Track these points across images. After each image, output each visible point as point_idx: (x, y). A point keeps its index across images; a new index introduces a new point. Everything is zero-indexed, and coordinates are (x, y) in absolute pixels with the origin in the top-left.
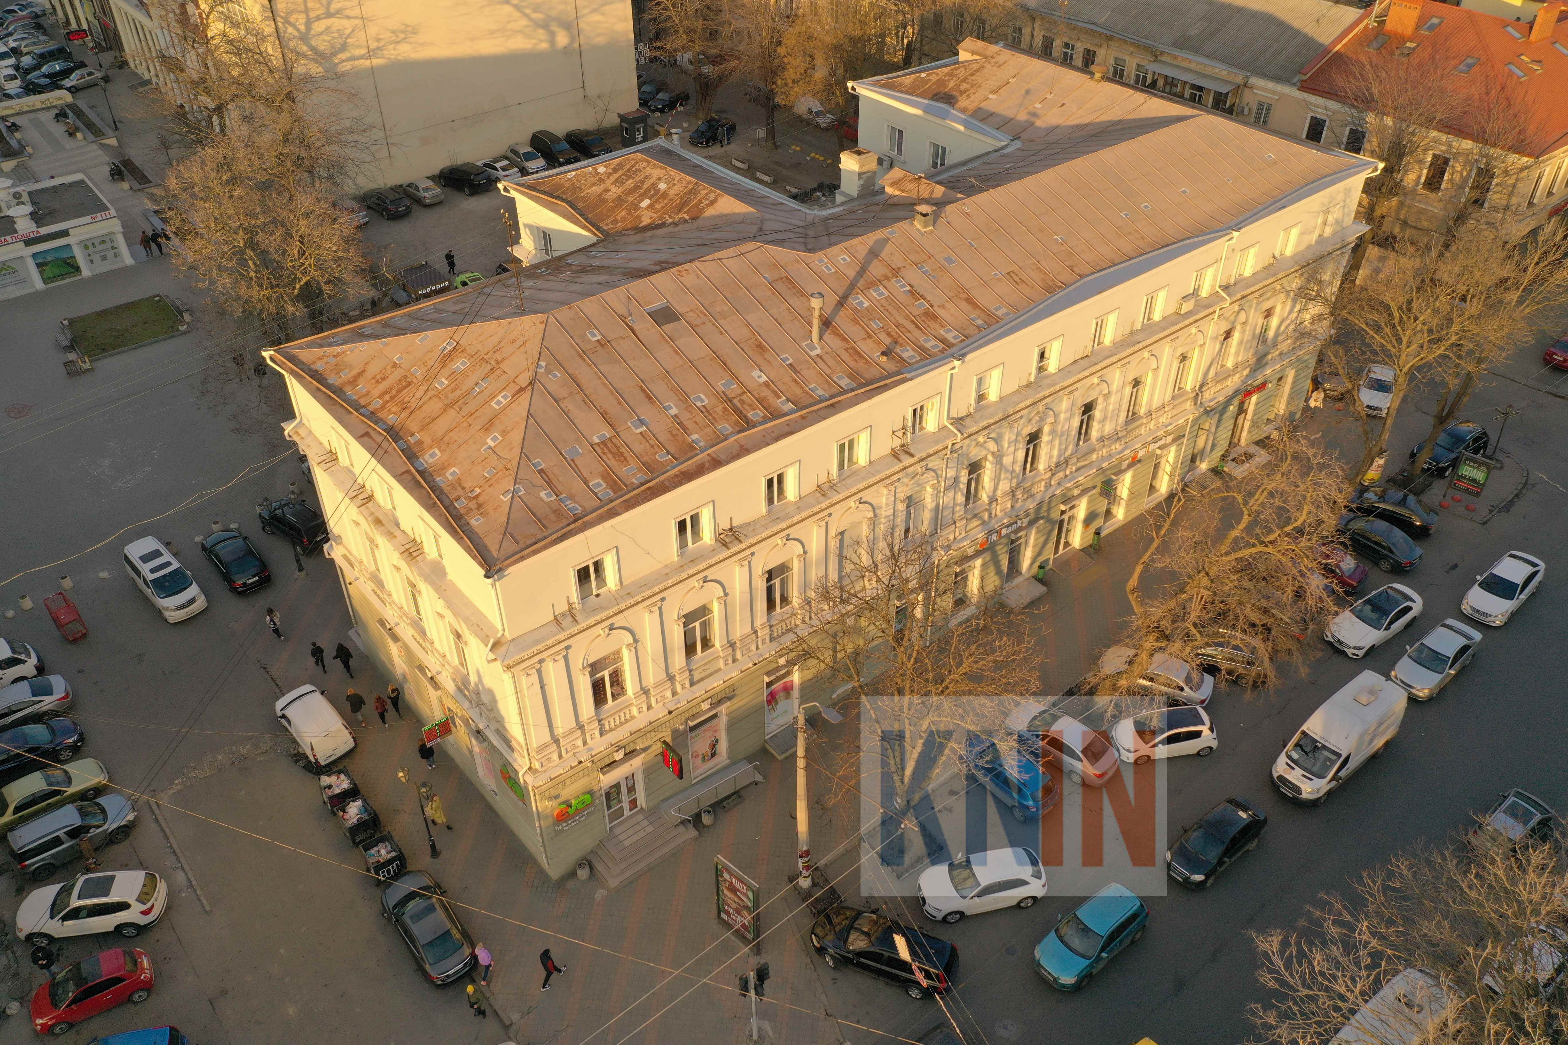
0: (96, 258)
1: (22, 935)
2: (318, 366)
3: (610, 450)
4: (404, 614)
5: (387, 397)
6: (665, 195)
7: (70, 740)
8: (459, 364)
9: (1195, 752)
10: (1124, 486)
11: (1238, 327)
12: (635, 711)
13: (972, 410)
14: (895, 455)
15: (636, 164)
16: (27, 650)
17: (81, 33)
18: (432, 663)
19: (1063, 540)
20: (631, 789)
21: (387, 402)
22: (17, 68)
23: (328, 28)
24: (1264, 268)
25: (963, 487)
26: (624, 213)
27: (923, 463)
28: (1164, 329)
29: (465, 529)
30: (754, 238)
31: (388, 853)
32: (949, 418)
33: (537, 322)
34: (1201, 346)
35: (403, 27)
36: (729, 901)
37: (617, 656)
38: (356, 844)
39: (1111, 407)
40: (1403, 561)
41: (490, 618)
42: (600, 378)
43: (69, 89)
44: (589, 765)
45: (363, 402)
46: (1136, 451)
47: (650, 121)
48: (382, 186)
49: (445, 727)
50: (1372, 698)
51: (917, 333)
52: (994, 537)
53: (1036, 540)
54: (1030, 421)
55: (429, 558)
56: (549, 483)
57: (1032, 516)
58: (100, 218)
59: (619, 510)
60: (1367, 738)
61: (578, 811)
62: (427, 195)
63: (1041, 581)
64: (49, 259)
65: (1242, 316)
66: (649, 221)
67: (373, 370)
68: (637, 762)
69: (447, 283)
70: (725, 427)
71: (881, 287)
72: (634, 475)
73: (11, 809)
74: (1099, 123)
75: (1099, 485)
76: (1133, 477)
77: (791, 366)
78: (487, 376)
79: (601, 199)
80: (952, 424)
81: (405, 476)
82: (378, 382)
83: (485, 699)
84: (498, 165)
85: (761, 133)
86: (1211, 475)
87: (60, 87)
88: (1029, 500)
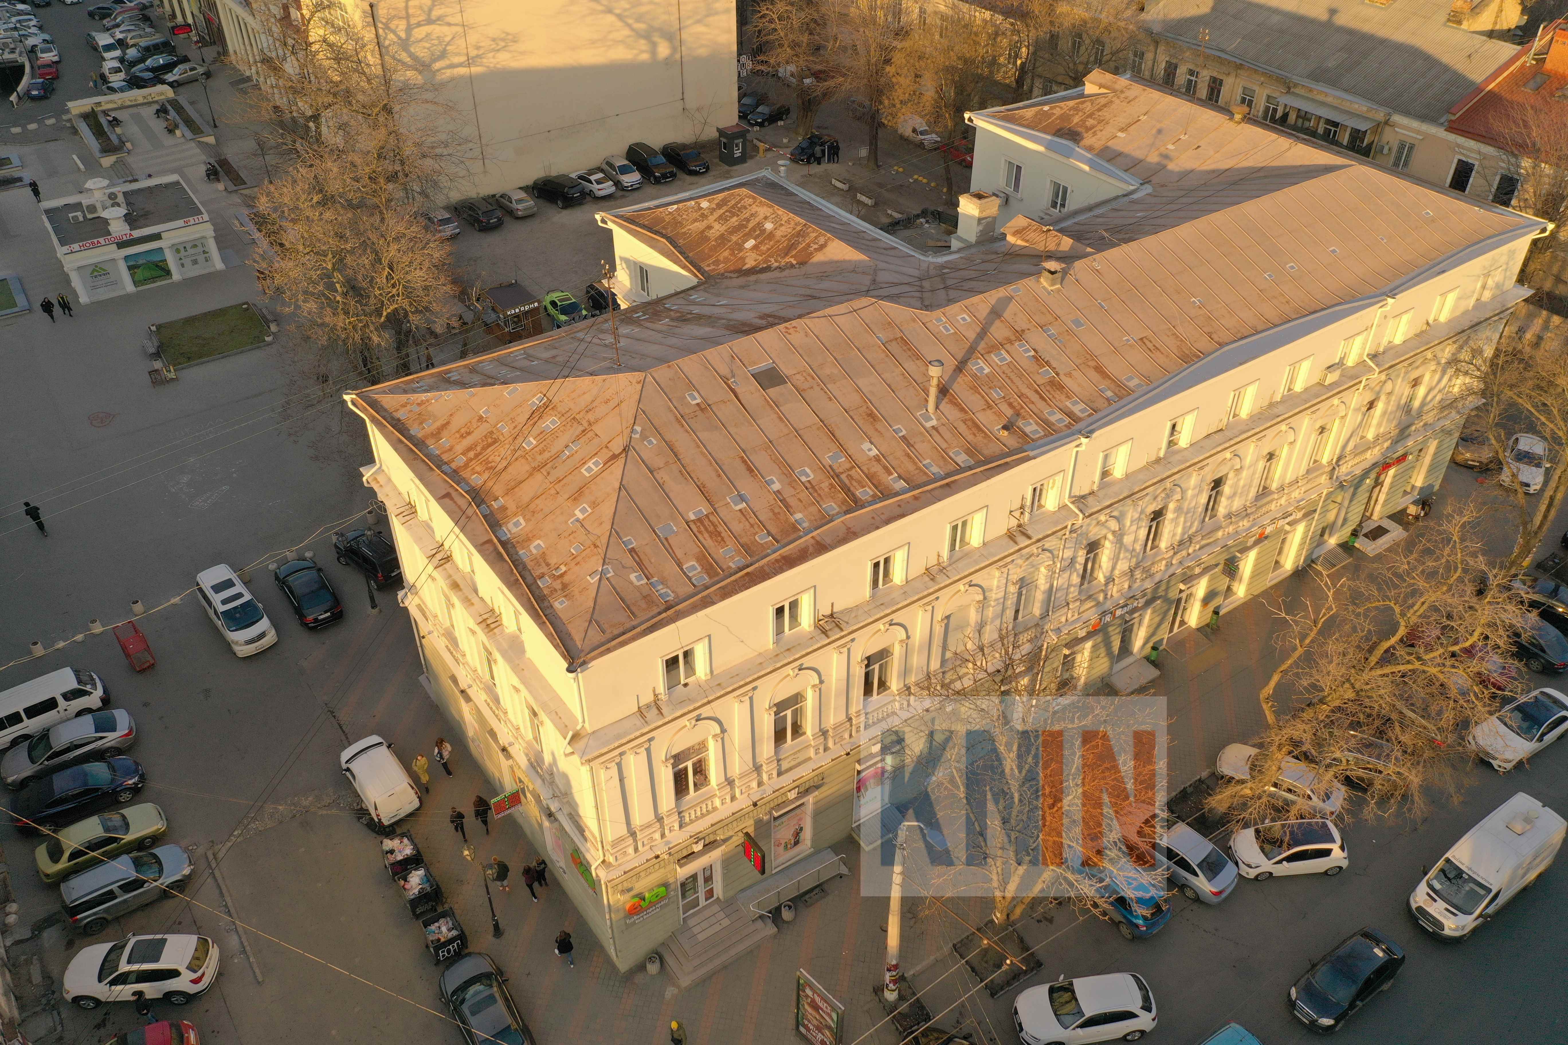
0: (187, 262)
1: (69, 997)
2: (401, 414)
3: (706, 529)
4: (477, 678)
5: (471, 454)
6: (771, 236)
7: (130, 782)
8: (549, 422)
9: (1322, 870)
10: (1248, 565)
11: (1383, 397)
12: (717, 802)
13: (1095, 488)
14: (1010, 536)
15: (741, 200)
16: (93, 680)
17: (187, 27)
18: (505, 736)
19: (1178, 619)
20: (708, 879)
21: (471, 460)
22: (122, 60)
23: (428, 35)
24: (1417, 335)
25: (1079, 567)
26: (726, 253)
27: (1040, 544)
28: (1306, 402)
29: (548, 612)
30: (867, 293)
31: (449, 930)
32: (1070, 497)
33: (634, 381)
34: (1342, 417)
35: (503, 35)
36: (810, 1017)
37: (702, 746)
38: (417, 917)
39: (1242, 483)
40: (1556, 661)
41: (570, 705)
42: (698, 447)
43: (171, 84)
44: (666, 857)
45: (445, 457)
46: (1263, 527)
47: (749, 136)
48: (474, 196)
49: (515, 799)
50: (1528, 827)
51: (1041, 404)
52: (1108, 618)
53: (1151, 620)
54: (1155, 498)
55: (507, 631)
56: (640, 564)
57: (1149, 596)
58: (192, 222)
59: (714, 598)
60: (1521, 872)
61: (652, 904)
62: (520, 207)
63: (1154, 663)
64: (141, 262)
65: (1389, 386)
66: (753, 263)
67: (458, 422)
68: (716, 855)
69: (536, 304)
70: (832, 506)
71: (1003, 352)
72: (732, 558)
73: (66, 855)
74: (1239, 170)
75: (1222, 562)
76: (1258, 554)
77: (904, 438)
78: (578, 438)
79: (703, 237)
80: (1073, 503)
81: (487, 546)
82: (462, 436)
83: (559, 781)
84: (593, 178)
85: (864, 152)
86: (1340, 550)
87: (163, 82)
88: (1148, 580)
